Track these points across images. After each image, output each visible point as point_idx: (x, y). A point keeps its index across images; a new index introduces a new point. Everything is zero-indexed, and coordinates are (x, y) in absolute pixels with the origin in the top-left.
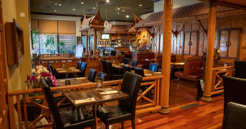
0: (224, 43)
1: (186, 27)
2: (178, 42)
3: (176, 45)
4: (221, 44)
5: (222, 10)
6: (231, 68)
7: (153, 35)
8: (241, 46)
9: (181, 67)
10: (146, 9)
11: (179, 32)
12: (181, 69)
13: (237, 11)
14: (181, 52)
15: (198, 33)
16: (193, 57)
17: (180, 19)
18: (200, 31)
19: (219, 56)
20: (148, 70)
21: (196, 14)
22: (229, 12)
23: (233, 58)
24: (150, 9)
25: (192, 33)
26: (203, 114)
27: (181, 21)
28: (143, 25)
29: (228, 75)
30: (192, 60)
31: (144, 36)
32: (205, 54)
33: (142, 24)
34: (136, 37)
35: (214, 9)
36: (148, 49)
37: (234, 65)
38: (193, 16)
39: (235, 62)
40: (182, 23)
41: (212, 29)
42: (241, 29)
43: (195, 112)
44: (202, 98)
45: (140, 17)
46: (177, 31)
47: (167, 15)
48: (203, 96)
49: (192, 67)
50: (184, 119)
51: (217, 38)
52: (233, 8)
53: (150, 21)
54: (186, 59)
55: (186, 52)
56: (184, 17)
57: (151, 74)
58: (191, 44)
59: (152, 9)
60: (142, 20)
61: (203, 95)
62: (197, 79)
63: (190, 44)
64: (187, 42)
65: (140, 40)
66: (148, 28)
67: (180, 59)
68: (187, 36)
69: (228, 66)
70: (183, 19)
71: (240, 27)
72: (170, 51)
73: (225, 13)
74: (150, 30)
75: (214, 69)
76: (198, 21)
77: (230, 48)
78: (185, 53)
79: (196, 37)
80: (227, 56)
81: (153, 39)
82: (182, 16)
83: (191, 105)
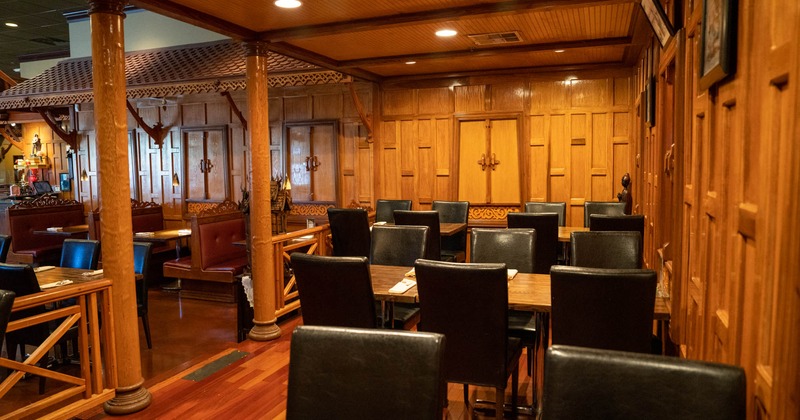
0: (301, 163)
1: (190, 114)
2: (167, 162)
3: (160, 173)
4: (295, 167)
5: (288, 68)
6: (323, 231)
7: (73, 139)
8: (343, 168)
9: (184, 244)
10: (40, 41)
11: (168, 128)
12: (184, 249)
13: (322, 73)
14: (178, 195)
15: (227, 131)
16: (217, 209)
17: (165, 86)
18: (231, 125)
19: (287, 199)
20: (58, 265)
21: (217, 74)
22: (306, 74)
23: (328, 204)
24: (55, 44)
25: (210, 133)
26: (257, 381)
27: (170, 95)
28: (27, 100)
29: (316, 252)
30: (217, 219)
31: (36, 144)
32: (246, 196)
33: (22, 99)
34: (6, 147)
35: (260, 61)
36: (57, 189)
37: (326, 223)
38: (207, 79)
39: (330, 214)
40: (176, 98)
41: (260, 121)
42: (339, 123)
43: (233, 379)
44: (253, 333)
45: (17, 70)
46: (160, 125)
47: (105, 67)
48: (253, 325)
49: (217, 240)
50: (199, 410)
51: (280, 147)
52: (312, 64)
53: (55, 89)
54: (195, 216)
55: (194, 193)
56: (179, 79)
57: (68, 282)
58: (209, 168)
59: (62, 44)
60: (23, 80)
61: (254, 321)
62: (234, 275)
63: (206, 167)
64: (195, 162)
65: (22, 157)
66: (52, 114)
67: (179, 216)
68: (196, 142)
69: (317, 225)
70: (178, 86)
71: (335, 117)
72: (125, 191)
73: (295, 75)
74: (60, 123)
75: (275, 238)
76: (223, 94)
77: (316, 174)
78: (191, 196)
79: (221, 145)
80: (313, 198)
81: (76, 152)
82: (172, 76)
83: (219, 360)
